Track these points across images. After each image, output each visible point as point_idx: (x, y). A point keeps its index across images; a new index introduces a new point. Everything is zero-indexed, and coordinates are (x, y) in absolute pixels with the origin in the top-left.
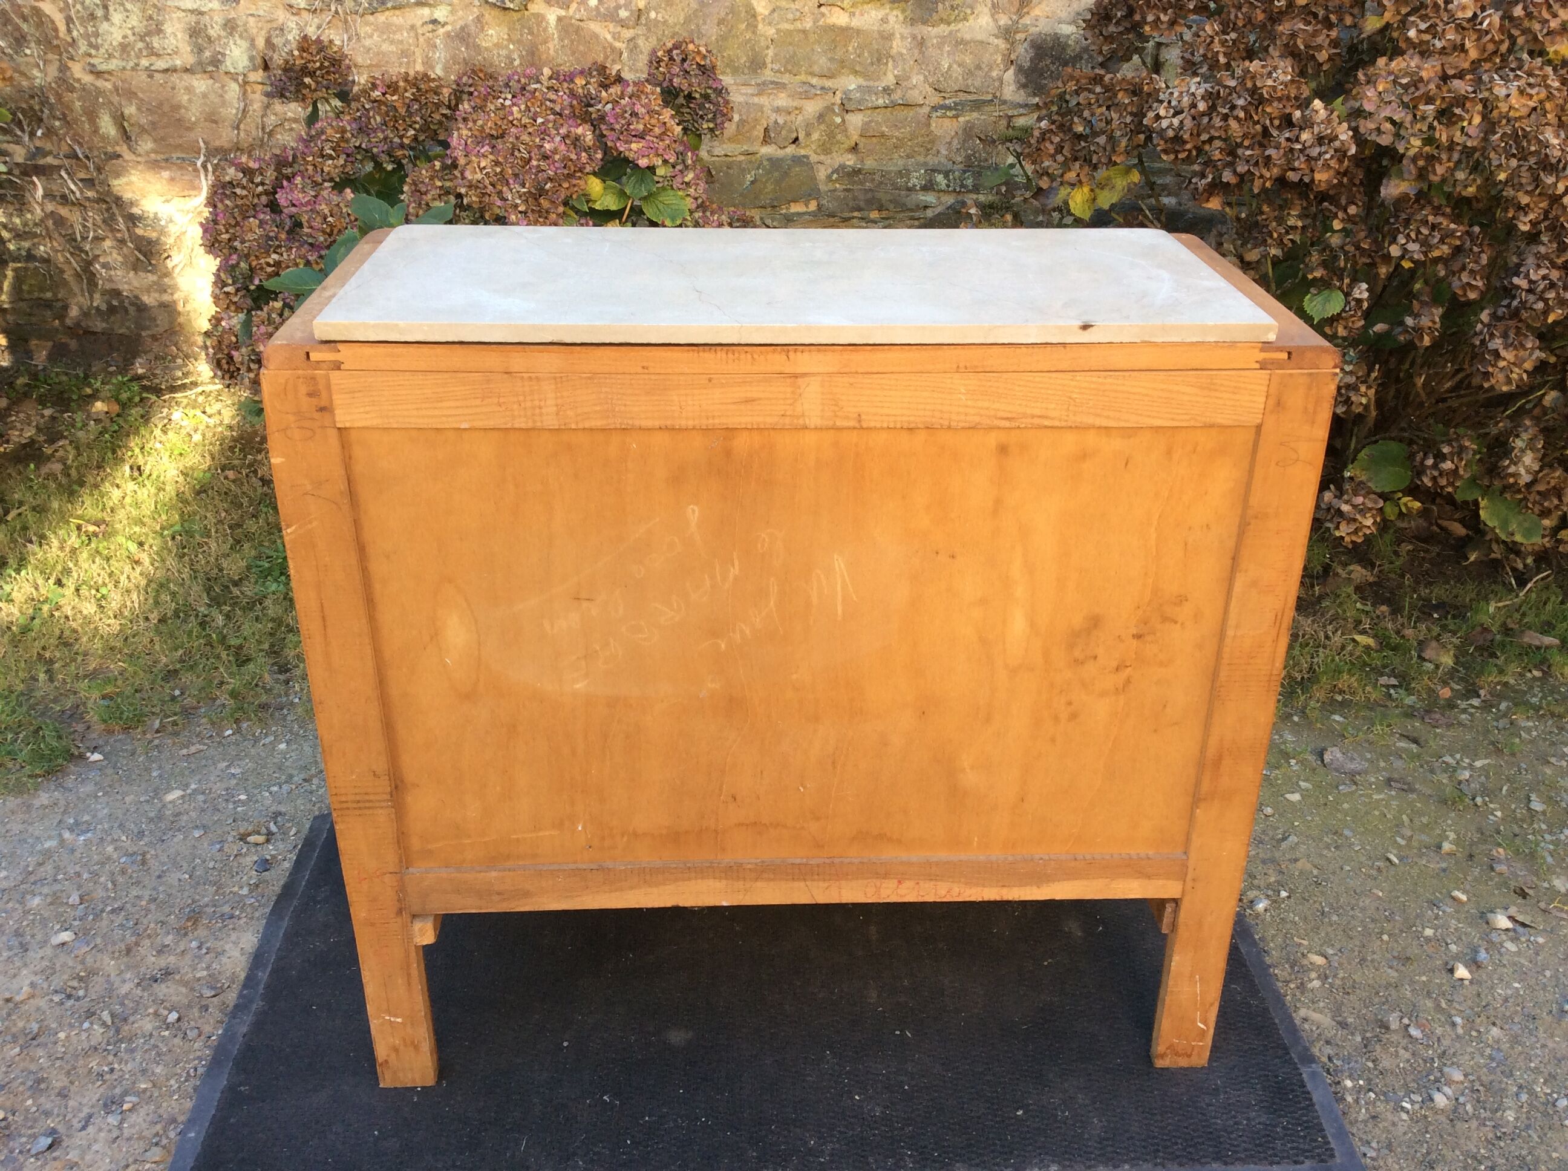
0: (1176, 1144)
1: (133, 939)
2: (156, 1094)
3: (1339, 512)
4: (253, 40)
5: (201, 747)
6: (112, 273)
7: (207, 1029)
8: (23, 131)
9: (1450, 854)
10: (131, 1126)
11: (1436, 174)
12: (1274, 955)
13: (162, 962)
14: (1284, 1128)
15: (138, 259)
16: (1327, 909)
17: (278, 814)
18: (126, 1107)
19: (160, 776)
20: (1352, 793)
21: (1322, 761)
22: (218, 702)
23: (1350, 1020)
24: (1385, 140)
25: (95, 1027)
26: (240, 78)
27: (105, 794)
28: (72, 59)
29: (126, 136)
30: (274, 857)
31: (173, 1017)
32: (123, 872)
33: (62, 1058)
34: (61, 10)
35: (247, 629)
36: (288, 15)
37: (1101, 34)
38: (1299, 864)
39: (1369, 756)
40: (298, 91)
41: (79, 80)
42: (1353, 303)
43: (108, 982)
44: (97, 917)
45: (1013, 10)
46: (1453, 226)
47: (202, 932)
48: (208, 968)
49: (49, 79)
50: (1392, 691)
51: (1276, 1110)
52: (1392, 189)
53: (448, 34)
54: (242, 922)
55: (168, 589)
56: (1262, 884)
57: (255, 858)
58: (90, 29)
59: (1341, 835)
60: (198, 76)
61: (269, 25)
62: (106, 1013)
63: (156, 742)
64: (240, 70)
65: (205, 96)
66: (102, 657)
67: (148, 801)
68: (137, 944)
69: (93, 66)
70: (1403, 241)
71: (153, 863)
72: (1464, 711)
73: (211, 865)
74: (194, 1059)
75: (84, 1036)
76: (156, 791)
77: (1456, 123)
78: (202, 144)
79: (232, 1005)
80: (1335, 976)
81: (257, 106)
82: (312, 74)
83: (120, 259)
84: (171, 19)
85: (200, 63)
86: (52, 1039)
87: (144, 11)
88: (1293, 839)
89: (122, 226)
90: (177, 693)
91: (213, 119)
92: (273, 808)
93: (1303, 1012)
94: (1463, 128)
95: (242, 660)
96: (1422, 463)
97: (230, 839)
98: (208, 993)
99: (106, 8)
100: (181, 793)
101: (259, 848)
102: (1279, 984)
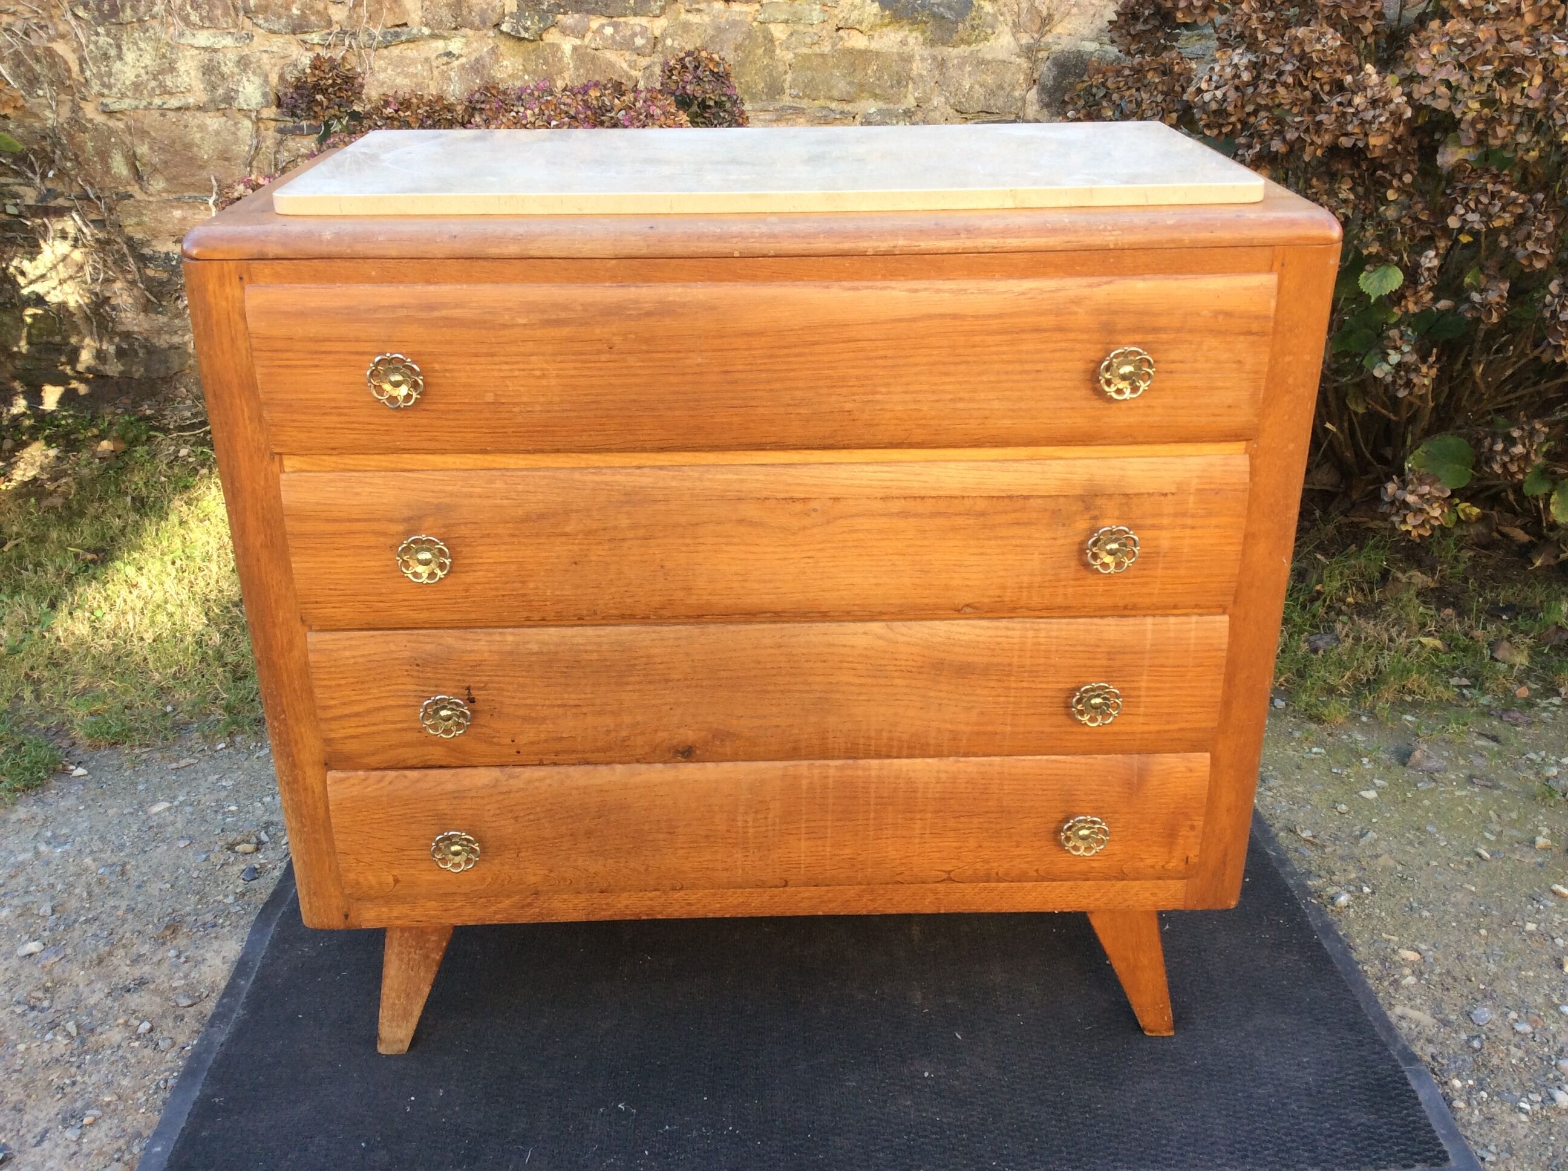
0: (1267, 1149)
1: (107, 949)
2: (121, 1107)
3: (1405, 503)
4: (267, 76)
5: (192, 761)
7: (181, 1039)
8: (34, 172)
9: (1546, 849)
10: (91, 1142)
11: (1496, 138)
12: (1361, 952)
13: (137, 972)
15: (149, 300)
16: (1415, 905)
17: (268, 825)
18: (86, 1121)
19: (147, 789)
20: (1433, 790)
22: (212, 718)
23: (1453, 1017)
24: (1441, 104)
25: (59, 1038)
26: (253, 115)
27: (88, 807)
28: (84, 99)
29: (138, 176)
30: (262, 866)
31: (146, 1025)
32: (100, 882)
33: (20, 1071)
34: (74, 51)
35: (244, 647)
36: (302, 51)
37: (1129, 34)
38: (1381, 860)
39: (1446, 754)
40: (309, 109)
41: (91, 121)
43: (76, 992)
44: (68, 927)
45: (1035, 28)
46: (1513, 194)
47: (182, 941)
48: (186, 977)
49: (61, 120)
50: (1465, 691)
51: (1378, 1111)
52: (1449, 156)
53: (462, 67)
54: (226, 930)
55: (165, 609)
56: (1343, 880)
57: (243, 867)
58: (103, 69)
59: (1425, 831)
60: (211, 114)
61: (282, 62)
62: (71, 1023)
63: (144, 756)
64: (253, 106)
65: (218, 133)
66: (93, 676)
67: (132, 814)
68: (110, 954)
69: (106, 105)
70: (1462, 211)
71: (134, 875)
72: (1545, 709)
73: (195, 875)
74: (166, 1071)
75: (46, 1047)
76: (141, 805)
77: (1517, 82)
78: (214, 182)
79: (210, 1014)
80: (1431, 972)
81: (270, 142)
82: (324, 91)
83: (130, 301)
84: (185, 57)
85: (213, 101)
86: (11, 1051)
87: (157, 49)
88: (1372, 835)
89: (133, 268)
90: (169, 709)
91: (225, 157)
92: (265, 818)
93: (1399, 1010)
94: (1523, 89)
95: (239, 677)
96: (1491, 448)
97: (217, 848)
98: (185, 1002)
99: (119, 47)
100: (167, 805)
101: (248, 857)
102: (1370, 982)
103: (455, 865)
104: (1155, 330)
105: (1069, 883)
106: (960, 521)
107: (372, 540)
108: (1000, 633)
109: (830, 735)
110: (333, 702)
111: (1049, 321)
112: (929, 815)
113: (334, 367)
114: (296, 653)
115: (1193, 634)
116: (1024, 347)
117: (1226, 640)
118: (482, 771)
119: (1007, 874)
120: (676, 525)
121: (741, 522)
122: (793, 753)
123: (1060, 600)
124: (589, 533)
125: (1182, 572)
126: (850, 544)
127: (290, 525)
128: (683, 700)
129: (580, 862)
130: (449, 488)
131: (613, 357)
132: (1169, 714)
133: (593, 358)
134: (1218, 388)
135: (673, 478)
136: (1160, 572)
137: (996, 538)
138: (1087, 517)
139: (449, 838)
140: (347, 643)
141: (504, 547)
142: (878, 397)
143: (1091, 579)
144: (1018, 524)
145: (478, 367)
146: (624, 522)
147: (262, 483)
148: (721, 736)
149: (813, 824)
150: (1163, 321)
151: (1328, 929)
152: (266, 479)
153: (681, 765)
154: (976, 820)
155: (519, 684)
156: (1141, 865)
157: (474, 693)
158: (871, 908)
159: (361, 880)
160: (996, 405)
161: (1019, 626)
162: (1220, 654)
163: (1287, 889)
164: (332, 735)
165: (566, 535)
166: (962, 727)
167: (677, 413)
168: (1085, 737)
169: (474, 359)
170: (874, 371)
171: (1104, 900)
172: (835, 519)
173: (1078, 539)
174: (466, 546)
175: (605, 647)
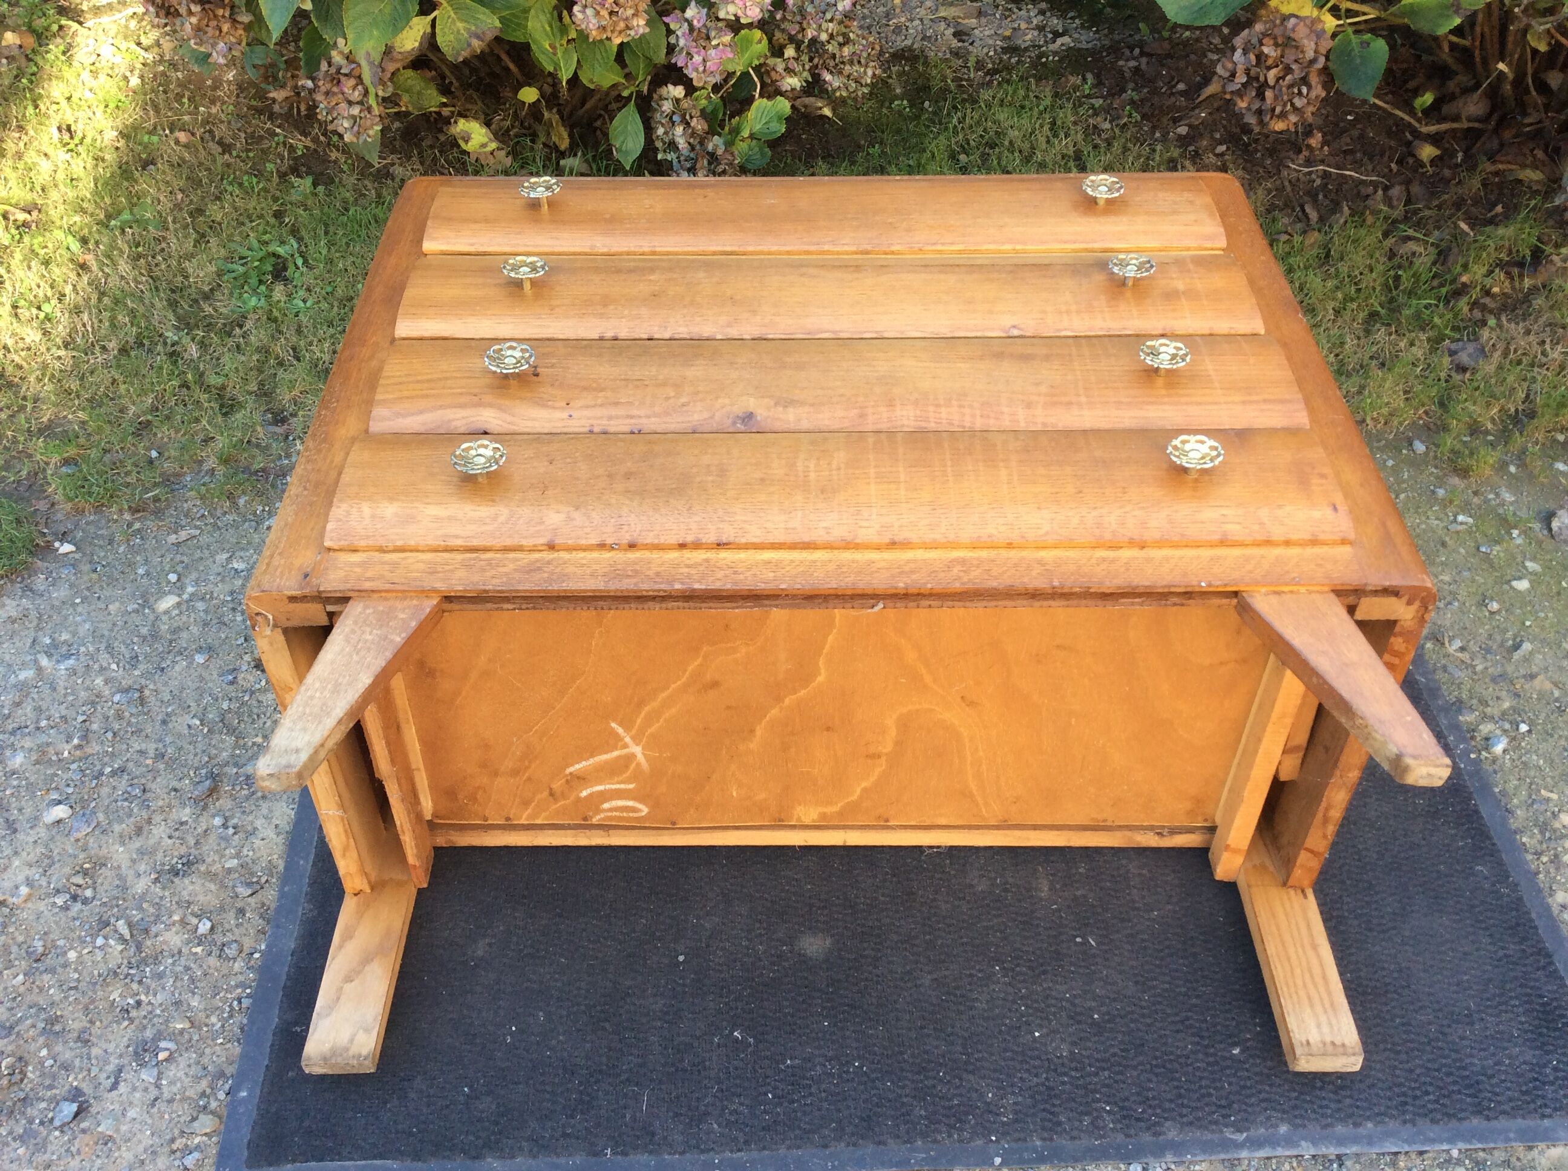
0: (1427, 1093)
1: (143, 813)
2: (196, 1037)
5: (193, 531)
7: (248, 943)
10: (172, 1083)
12: (1519, 816)
13: (182, 846)
14: (1556, 1069)
18: (162, 1056)
19: (148, 574)
25: (112, 942)
27: (84, 600)
31: (204, 927)
32: (119, 716)
33: (76, 988)
35: (228, 361)
38: (1537, 682)
43: (120, 877)
47: (225, 803)
48: (238, 855)
51: (1544, 1044)
55: (126, 305)
56: (1496, 713)
62: (121, 922)
63: (137, 525)
66: (56, 404)
67: (137, 611)
68: (148, 821)
71: (154, 703)
73: (225, 705)
74: (237, 986)
76: (146, 596)
79: (273, 906)
86: (61, 960)
88: (1527, 646)
90: (154, 454)
93: (1560, 896)
95: (228, 407)
98: (243, 890)
100: (175, 599)
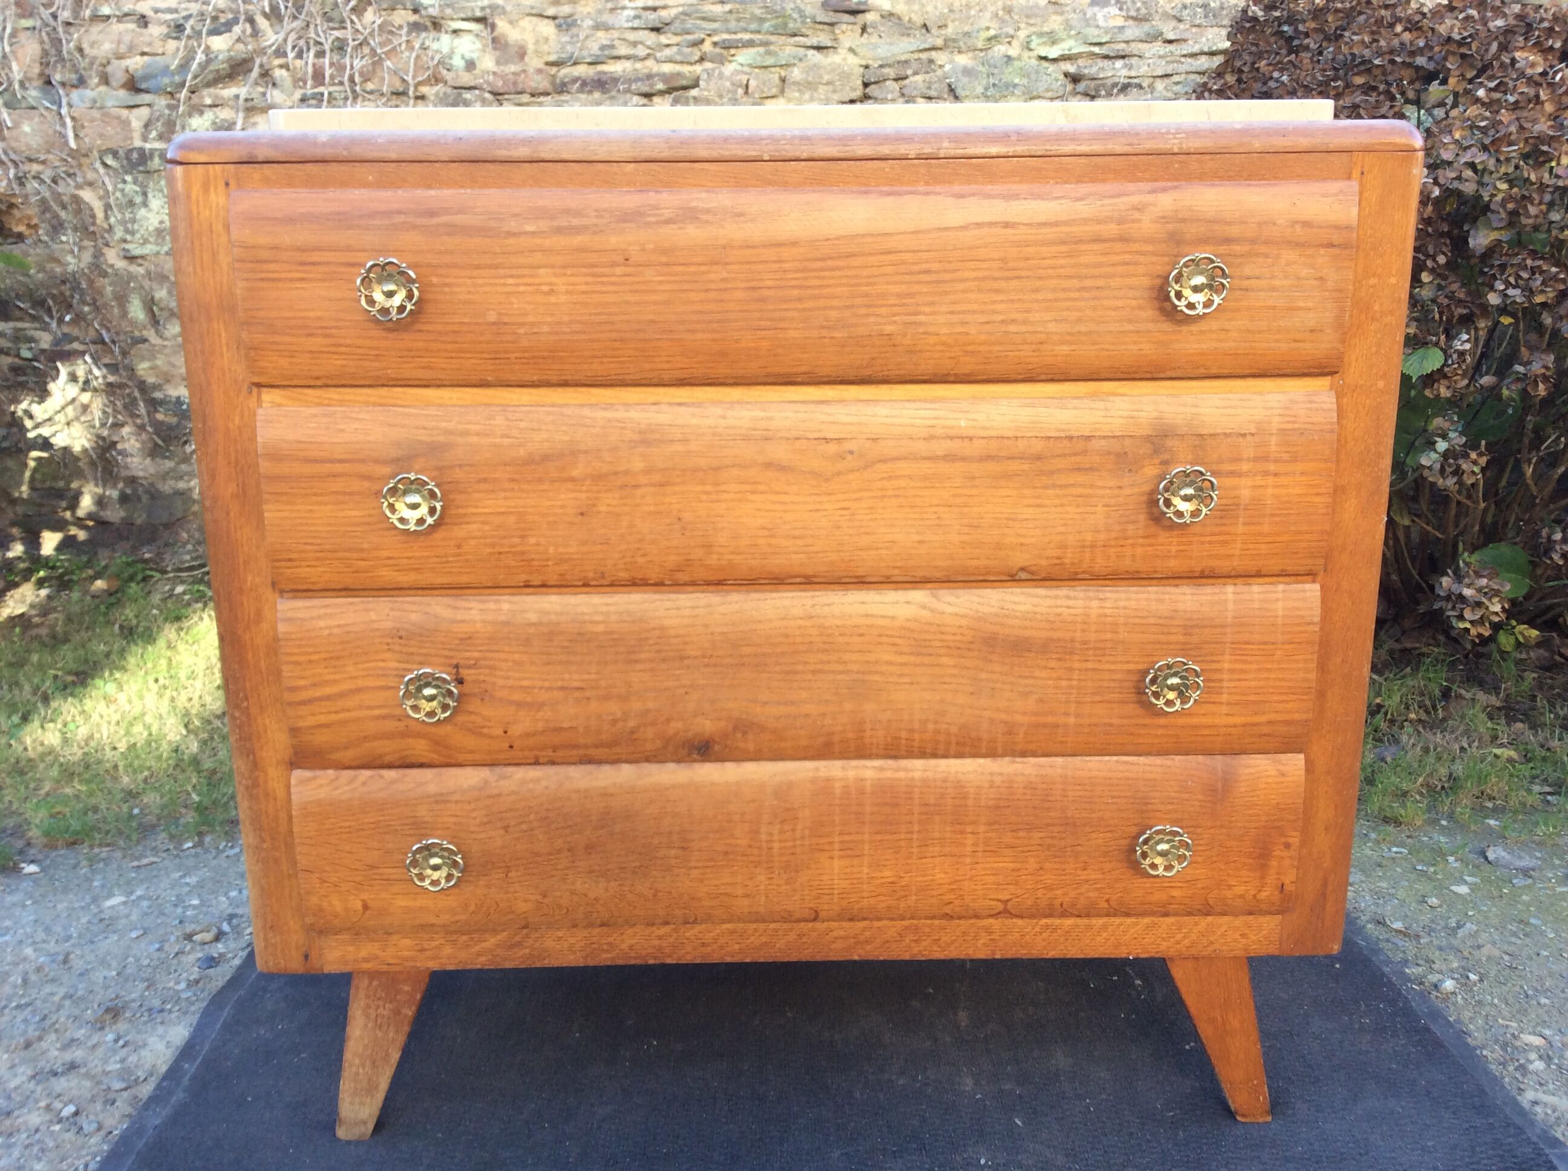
1: (37, 1033)
3: (1461, 598)
5: (155, 859)
6: (129, 460)
7: (110, 1123)
8: (52, 317)
11: (1529, 217)
12: (1477, 1035)
13: (68, 1056)
15: (156, 444)
16: (1530, 993)
17: (231, 917)
19: (103, 885)
20: (1529, 887)
21: (1486, 858)
22: (181, 820)
24: (1469, 188)
27: (35, 902)
28: (107, 245)
29: (155, 322)
30: (221, 955)
31: (71, 1109)
32: (38, 970)
34: (100, 198)
35: (224, 755)
38: (1485, 951)
39: (1538, 855)
41: (112, 266)
42: (1455, 356)
46: (1554, 270)
47: (122, 1026)
48: (123, 1061)
49: (82, 265)
50: (1549, 798)
52: (1480, 240)
54: (173, 1016)
56: (1444, 968)
57: (200, 955)
58: (128, 216)
59: (1527, 924)
63: (103, 855)
66: (58, 782)
67: (83, 908)
68: (40, 1039)
69: (128, 251)
70: (1502, 287)
71: (78, 964)
73: (146, 962)
74: (87, 1155)
77: (1545, 162)
79: (145, 1098)
80: (1561, 1057)
83: (138, 445)
88: (1470, 927)
89: (143, 412)
90: (136, 811)
92: (230, 911)
93: (1530, 1095)
94: (1552, 168)
96: (1549, 538)
97: (173, 938)
98: (117, 1085)
99: (145, 194)
100: (123, 899)
101: (206, 947)
102: (1493, 1067)
103: (434, 883)
104: (1228, 241)
105: (1147, 920)
106: (1015, 466)
107: (356, 485)
108: (1059, 602)
109: (868, 726)
110: (302, 683)
111: (1112, 229)
112: (982, 828)
113: (324, 280)
114: (264, 626)
115: (1280, 605)
116: (1083, 259)
117: (1318, 611)
118: (469, 771)
119: (1073, 905)
120: (696, 470)
121: (768, 465)
122: (825, 750)
123: (1127, 564)
124: (598, 477)
125: (1266, 528)
126: (889, 493)
127: (264, 466)
128: (702, 682)
129: (578, 885)
130: (444, 424)
131: (629, 270)
132: (1254, 702)
133: (606, 270)
134: (1300, 309)
135: (693, 415)
136: (1240, 529)
137: (1054, 486)
138: (1156, 461)
139: (427, 848)
140: (322, 611)
141: (503, 494)
142: (922, 318)
143: (1163, 537)
144: (1079, 469)
145: (480, 281)
146: (638, 465)
147: (237, 421)
148: (742, 726)
149: (847, 838)
150: (1234, 231)
151: (1436, 1015)
152: (242, 417)
153: (697, 766)
154: (1036, 835)
155: (515, 662)
156: (1229, 894)
157: (464, 673)
158: (915, 950)
159: (325, 905)
160: (1052, 327)
161: (1081, 595)
162: (1311, 628)
163: (1383, 975)
164: (301, 724)
165: (573, 480)
166: (1019, 718)
167: (699, 336)
168: (1160, 732)
169: (475, 273)
170: (917, 288)
171: (1186, 942)
172: (874, 463)
173: (1147, 488)
174: (461, 492)
175: (614, 618)
